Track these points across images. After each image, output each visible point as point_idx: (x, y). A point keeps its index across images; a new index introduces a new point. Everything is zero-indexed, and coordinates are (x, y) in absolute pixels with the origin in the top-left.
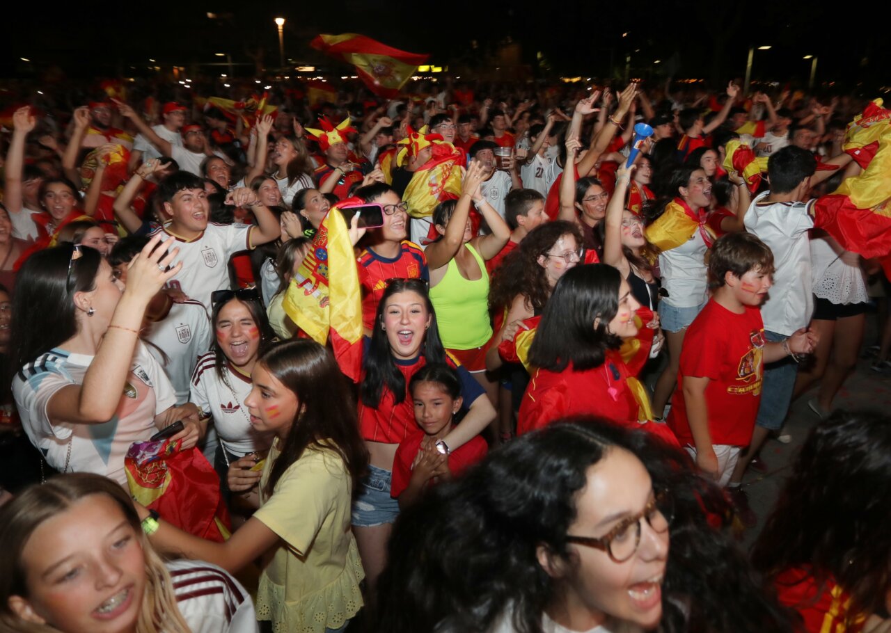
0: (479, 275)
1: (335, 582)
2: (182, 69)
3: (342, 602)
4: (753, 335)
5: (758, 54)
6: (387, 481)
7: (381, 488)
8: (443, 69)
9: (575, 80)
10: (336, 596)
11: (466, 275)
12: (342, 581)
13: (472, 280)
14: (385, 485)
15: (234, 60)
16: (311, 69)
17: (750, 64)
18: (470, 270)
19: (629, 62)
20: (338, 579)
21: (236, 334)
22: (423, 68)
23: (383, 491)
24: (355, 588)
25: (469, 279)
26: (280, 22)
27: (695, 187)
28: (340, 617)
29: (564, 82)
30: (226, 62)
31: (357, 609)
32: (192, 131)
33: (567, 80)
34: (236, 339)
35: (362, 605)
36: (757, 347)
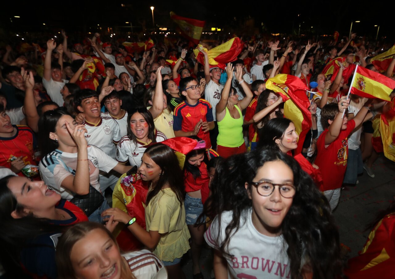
0: (239, 117)
1: (177, 240)
2: (111, 29)
3: (181, 248)
4: (343, 142)
5: (355, 24)
6: (200, 203)
7: (198, 206)
8: (221, 30)
9: (277, 35)
10: (178, 245)
11: (233, 117)
12: (180, 240)
13: (236, 119)
14: (199, 204)
15: (133, 25)
16: (165, 29)
17: (351, 29)
18: (235, 116)
19: (300, 28)
20: (178, 239)
21: (138, 126)
22: (213, 29)
23: (199, 207)
24: (186, 242)
25: (234, 118)
26: (152, 8)
27: (320, 81)
28: (181, 253)
29: (273, 35)
30: (130, 26)
31: (187, 250)
32: (119, 56)
33: (274, 35)
34: (138, 128)
35: (190, 248)
36: (345, 146)
